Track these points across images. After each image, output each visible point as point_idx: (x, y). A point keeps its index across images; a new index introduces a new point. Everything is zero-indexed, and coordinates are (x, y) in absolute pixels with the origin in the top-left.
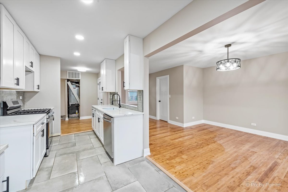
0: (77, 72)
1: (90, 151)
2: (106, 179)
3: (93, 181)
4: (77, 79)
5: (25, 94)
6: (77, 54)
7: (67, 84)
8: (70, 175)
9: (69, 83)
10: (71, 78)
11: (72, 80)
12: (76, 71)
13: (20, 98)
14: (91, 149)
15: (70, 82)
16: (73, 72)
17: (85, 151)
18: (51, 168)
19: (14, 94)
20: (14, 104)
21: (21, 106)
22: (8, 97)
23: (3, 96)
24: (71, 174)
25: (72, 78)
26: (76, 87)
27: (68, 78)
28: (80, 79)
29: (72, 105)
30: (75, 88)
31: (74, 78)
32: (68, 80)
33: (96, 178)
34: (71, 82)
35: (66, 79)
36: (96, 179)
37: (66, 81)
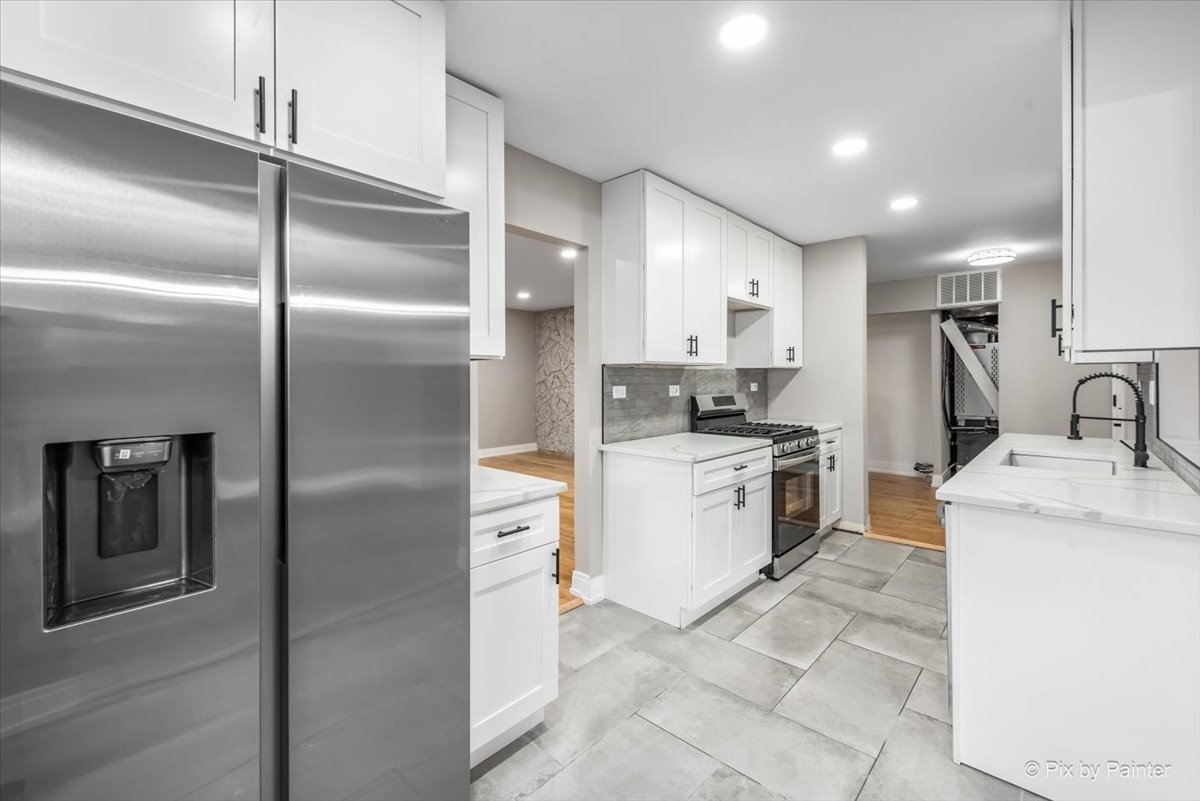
0: (968, 273)
1: (913, 637)
2: (863, 770)
3: (814, 735)
4: (983, 302)
5: (770, 375)
6: (904, 204)
7: (939, 331)
8: (779, 666)
9: (951, 328)
10: (954, 304)
11: (961, 310)
12: (963, 267)
13: (749, 387)
14: (923, 631)
15: (951, 320)
16: (950, 275)
17: (893, 628)
18: (755, 616)
19: (729, 376)
20: (716, 405)
21: (744, 411)
22: (709, 385)
23: (695, 384)
24: (784, 666)
25: (956, 301)
26: (990, 341)
27: (940, 305)
28: (999, 298)
29: (968, 422)
30: (984, 347)
31: (968, 303)
32: (945, 314)
33: (835, 736)
34: (957, 320)
35: (933, 311)
36: (828, 740)
37: (936, 318)
